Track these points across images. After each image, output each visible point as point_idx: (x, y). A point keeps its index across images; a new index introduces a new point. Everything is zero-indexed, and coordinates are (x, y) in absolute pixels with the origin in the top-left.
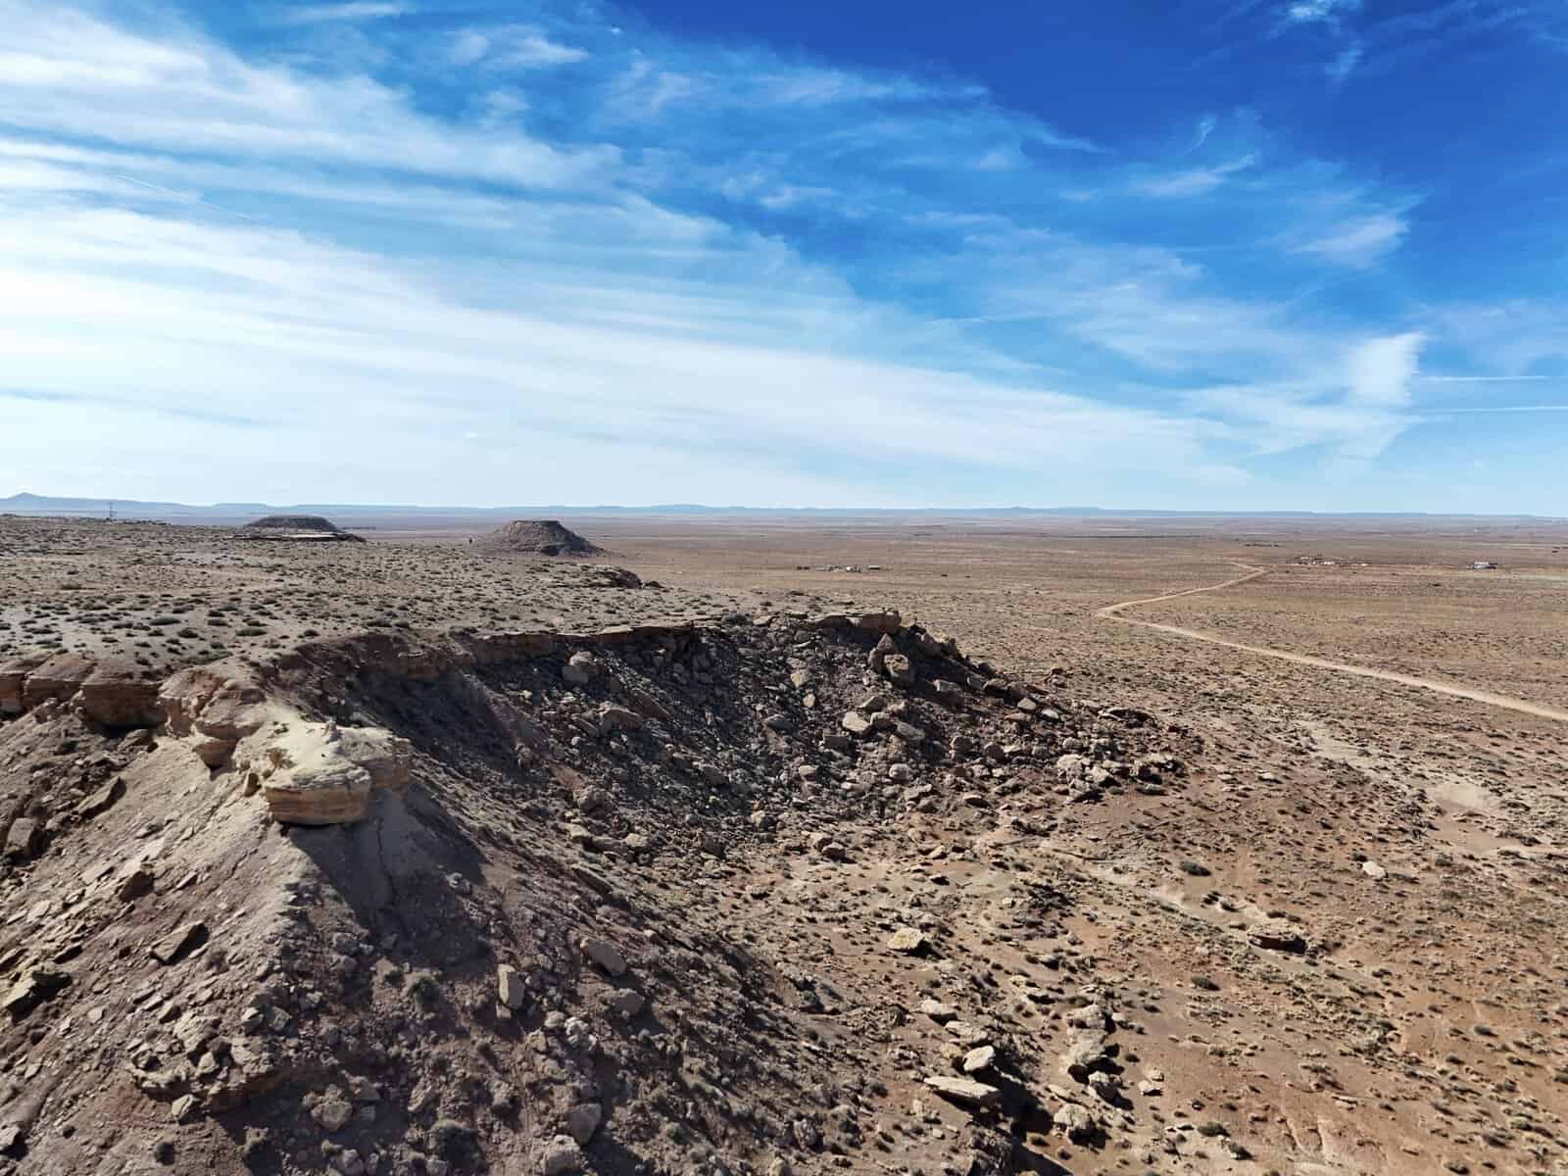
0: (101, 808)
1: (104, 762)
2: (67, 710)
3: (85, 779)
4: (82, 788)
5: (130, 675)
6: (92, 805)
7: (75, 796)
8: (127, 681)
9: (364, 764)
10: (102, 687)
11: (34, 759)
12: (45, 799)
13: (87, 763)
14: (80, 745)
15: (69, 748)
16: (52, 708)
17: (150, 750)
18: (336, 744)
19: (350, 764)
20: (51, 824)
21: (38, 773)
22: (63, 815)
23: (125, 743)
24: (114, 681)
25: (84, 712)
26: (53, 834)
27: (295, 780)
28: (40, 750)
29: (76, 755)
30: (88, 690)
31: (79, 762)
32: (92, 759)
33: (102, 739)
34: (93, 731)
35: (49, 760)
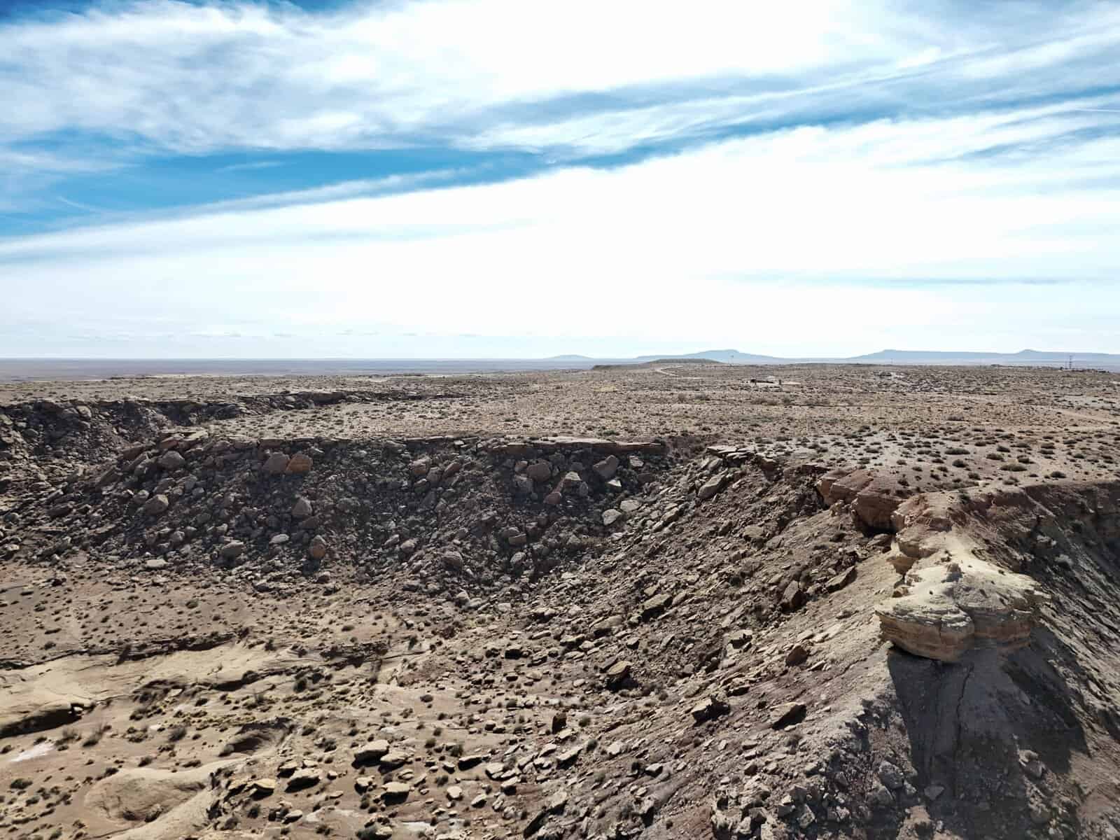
0: (838, 587)
1: (854, 553)
2: (847, 511)
3: (839, 563)
4: (835, 569)
5: (887, 492)
6: (834, 584)
7: (830, 574)
8: (885, 496)
9: (970, 611)
10: (867, 497)
11: (818, 542)
12: (813, 571)
13: (844, 551)
14: (847, 538)
15: (840, 538)
16: (840, 506)
17: (884, 551)
18: (949, 585)
19: (954, 608)
20: (810, 590)
21: (817, 552)
22: (819, 585)
23: (872, 542)
24: (877, 494)
25: (856, 514)
26: (809, 597)
27: (895, 609)
28: (824, 536)
29: (840, 544)
30: (861, 499)
31: (840, 550)
32: (849, 549)
33: (861, 535)
34: (858, 529)
35: (825, 544)
